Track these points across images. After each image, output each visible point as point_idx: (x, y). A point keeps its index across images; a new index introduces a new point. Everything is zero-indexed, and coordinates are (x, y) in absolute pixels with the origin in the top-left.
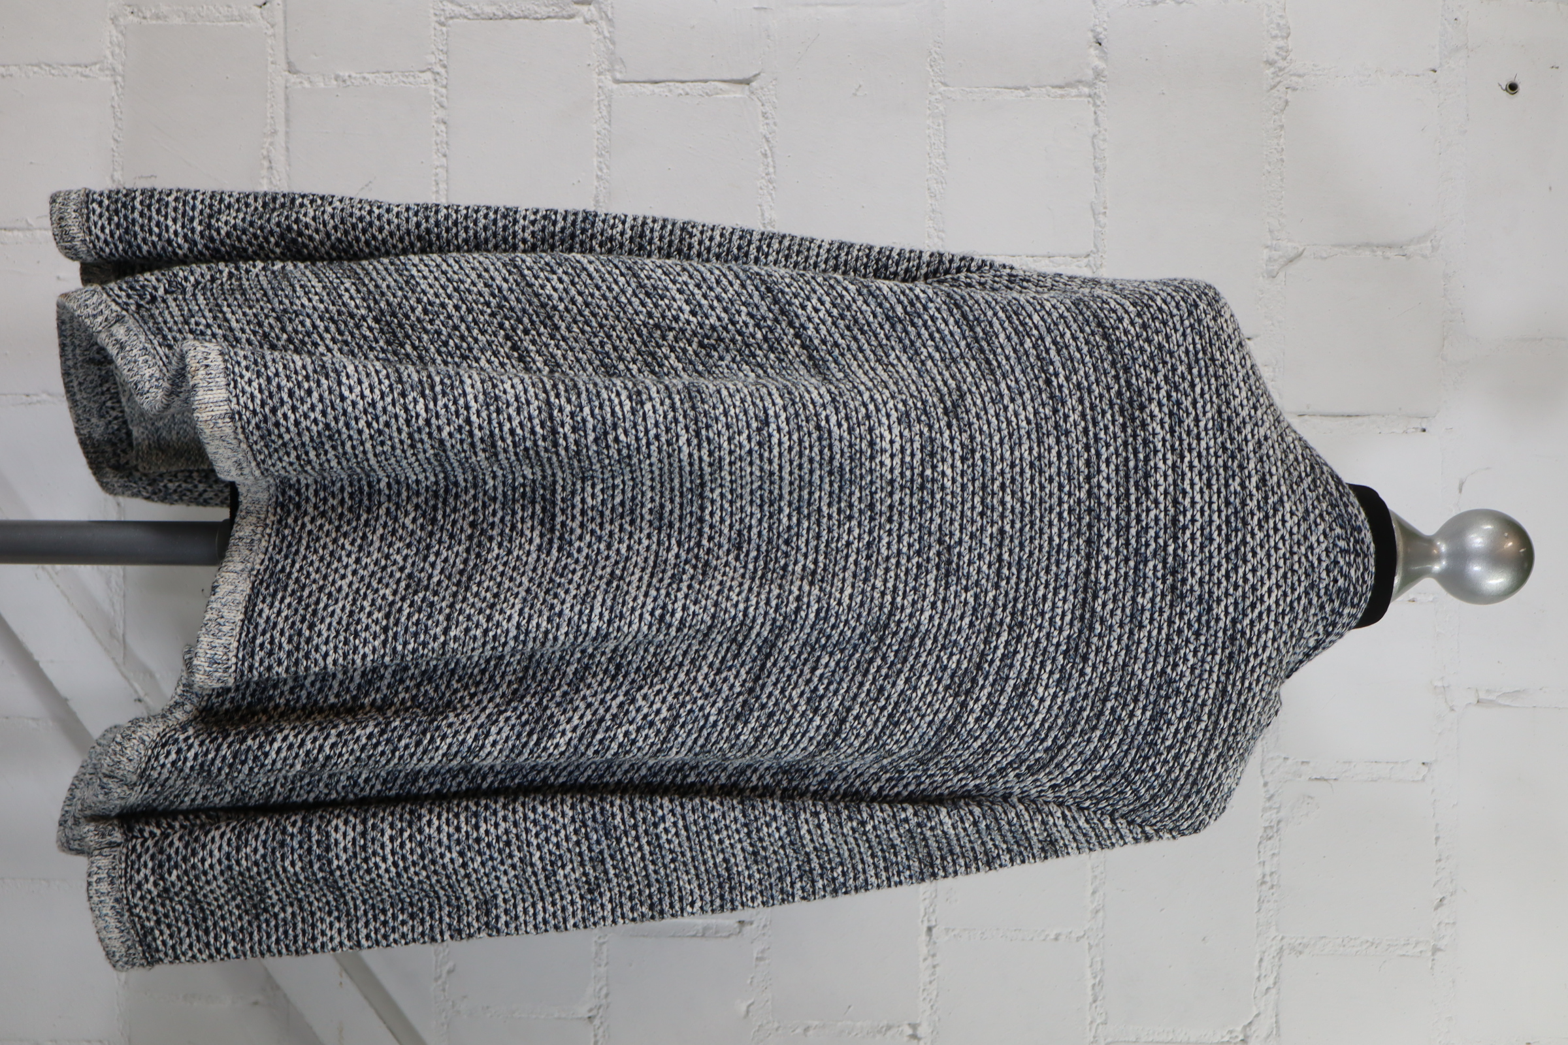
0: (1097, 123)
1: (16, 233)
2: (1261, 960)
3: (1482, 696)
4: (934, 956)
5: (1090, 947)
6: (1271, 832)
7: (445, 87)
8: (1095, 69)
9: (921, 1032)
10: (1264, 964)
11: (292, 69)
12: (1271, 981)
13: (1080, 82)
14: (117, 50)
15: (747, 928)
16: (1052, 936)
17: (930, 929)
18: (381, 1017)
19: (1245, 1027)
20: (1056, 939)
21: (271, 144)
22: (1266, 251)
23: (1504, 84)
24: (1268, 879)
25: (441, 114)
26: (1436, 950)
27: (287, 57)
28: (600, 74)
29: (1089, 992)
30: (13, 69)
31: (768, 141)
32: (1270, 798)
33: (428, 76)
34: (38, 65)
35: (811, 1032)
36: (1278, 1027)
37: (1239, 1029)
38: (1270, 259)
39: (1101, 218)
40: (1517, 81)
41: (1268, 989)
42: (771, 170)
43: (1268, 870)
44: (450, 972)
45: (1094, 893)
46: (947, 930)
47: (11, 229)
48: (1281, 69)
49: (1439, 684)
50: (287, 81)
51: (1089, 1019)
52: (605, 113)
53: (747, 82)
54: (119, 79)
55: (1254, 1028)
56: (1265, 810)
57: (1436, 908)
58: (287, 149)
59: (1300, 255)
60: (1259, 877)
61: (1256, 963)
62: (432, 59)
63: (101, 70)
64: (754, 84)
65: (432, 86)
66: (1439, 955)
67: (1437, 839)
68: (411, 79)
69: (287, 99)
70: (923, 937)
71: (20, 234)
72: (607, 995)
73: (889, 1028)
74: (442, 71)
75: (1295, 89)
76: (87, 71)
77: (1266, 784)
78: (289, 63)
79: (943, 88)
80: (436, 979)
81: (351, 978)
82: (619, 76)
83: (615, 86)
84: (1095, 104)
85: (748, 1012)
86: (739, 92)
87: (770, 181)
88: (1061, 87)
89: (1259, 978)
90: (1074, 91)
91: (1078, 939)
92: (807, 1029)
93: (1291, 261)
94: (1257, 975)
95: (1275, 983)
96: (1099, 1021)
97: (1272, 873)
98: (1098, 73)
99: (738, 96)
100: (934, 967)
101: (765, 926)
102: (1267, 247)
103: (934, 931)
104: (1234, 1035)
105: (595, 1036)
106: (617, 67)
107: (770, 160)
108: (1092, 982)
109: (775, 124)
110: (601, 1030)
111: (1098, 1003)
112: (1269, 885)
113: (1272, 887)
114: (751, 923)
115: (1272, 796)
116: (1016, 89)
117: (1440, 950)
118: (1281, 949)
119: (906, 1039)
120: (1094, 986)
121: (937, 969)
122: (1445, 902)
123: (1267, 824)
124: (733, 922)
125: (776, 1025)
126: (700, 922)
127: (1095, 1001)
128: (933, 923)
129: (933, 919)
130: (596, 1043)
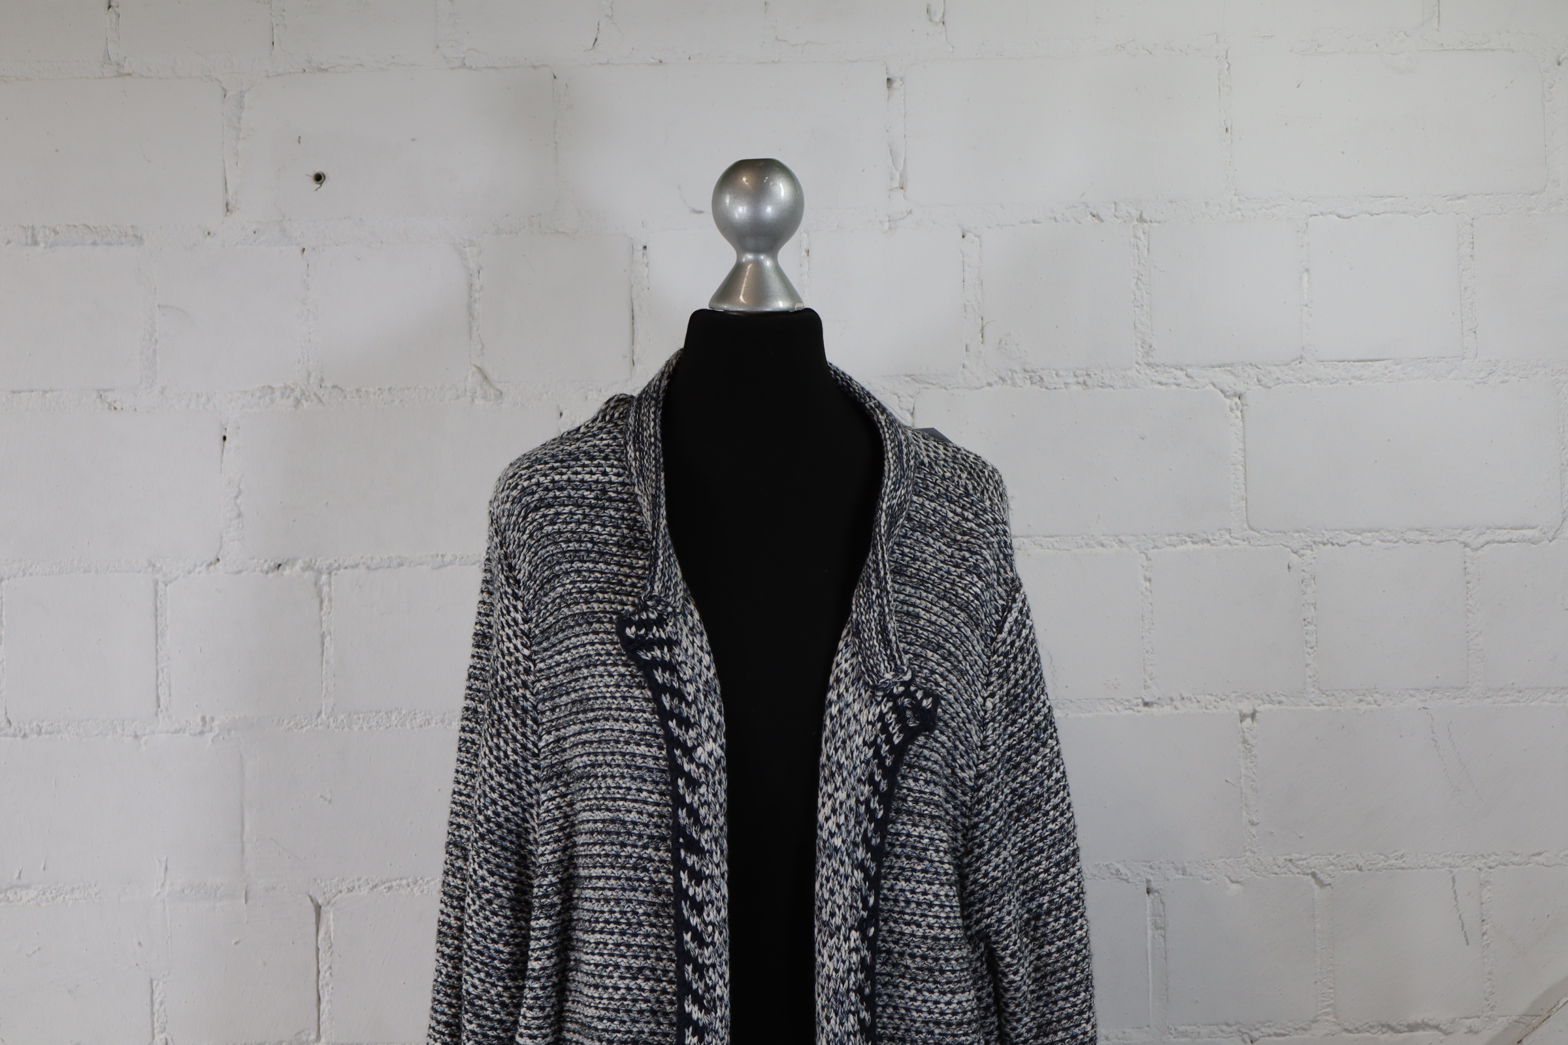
0: (357, 566)
2: (1160, 383)
3: (896, 184)
4: (1172, 700)
5: (1155, 547)
6: (1036, 378)
8: (304, 569)
9: (1247, 708)
10: (1164, 380)
12: (1179, 374)
13: (316, 583)
15: (1154, 885)
16: (1148, 584)
17: (1146, 704)
19: (1226, 396)
20: (1150, 580)
22: (477, 402)
23: (316, 185)
24: (1081, 380)
26: (1141, 219)
29: (1199, 547)
31: (376, 886)
32: (1003, 380)
35: (1255, 819)
36: (1224, 365)
37: (1228, 402)
38: (485, 397)
39: (448, 559)
40: (312, 173)
41: (1187, 375)
42: (404, 882)
43: (1072, 380)
45: (1102, 545)
46: (1146, 687)
48: (303, 393)
49: (887, 225)
51: (1227, 546)
53: (318, 909)
55: (1226, 388)
56: (1014, 384)
57: (1102, 221)
59: (479, 369)
60: (1080, 388)
61: (1163, 388)
64: (320, 902)
66: (1145, 216)
67: (1034, 222)
70: (1154, 710)
72: (1227, 1024)
73: (1245, 741)
75: (322, 380)
77: (990, 384)
79: (323, 716)
82: (313, 1037)
83: (323, 1040)
84: (338, 568)
85: (1237, 882)
86: (329, 916)
87: (416, 882)
88: (322, 602)
89: (1178, 385)
90: (326, 589)
91: (1148, 559)
92: (1253, 824)
93: (486, 378)
94: (1174, 387)
95: (1182, 370)
96: (1228, 537)
97: (1075, 376)
98: (308, 567)
99: (331, 917)
100: (1183, 699)
101: (1151, 867)
102: (473, 400)
103: (1147, 700)
104: (1234, 407)
105: (1269, 1035)
106: (304, 1038)
107: (394, 884)
108: (1190, 544)
109: (359, 879)
110: (1263, 1029)
111: (1210, 538)
112: (1086, 378)
113: (1089, 375)
114: (1148, 881)
115: (1001, 378)
116: (323, 644)
117: (1141, 216)
118: (1148, 364)
119: (1255, 724)
120: (1193, 543)
121: (1185, 695)
122: (1095, 212)
123: (1029, 382)
124: (1148, 899)
125: (1248, 853)
126: (1150, 932)
127: (1209, 541)
128: (1140, 701)
129: (1135, 701)
130: (1277, 1035)
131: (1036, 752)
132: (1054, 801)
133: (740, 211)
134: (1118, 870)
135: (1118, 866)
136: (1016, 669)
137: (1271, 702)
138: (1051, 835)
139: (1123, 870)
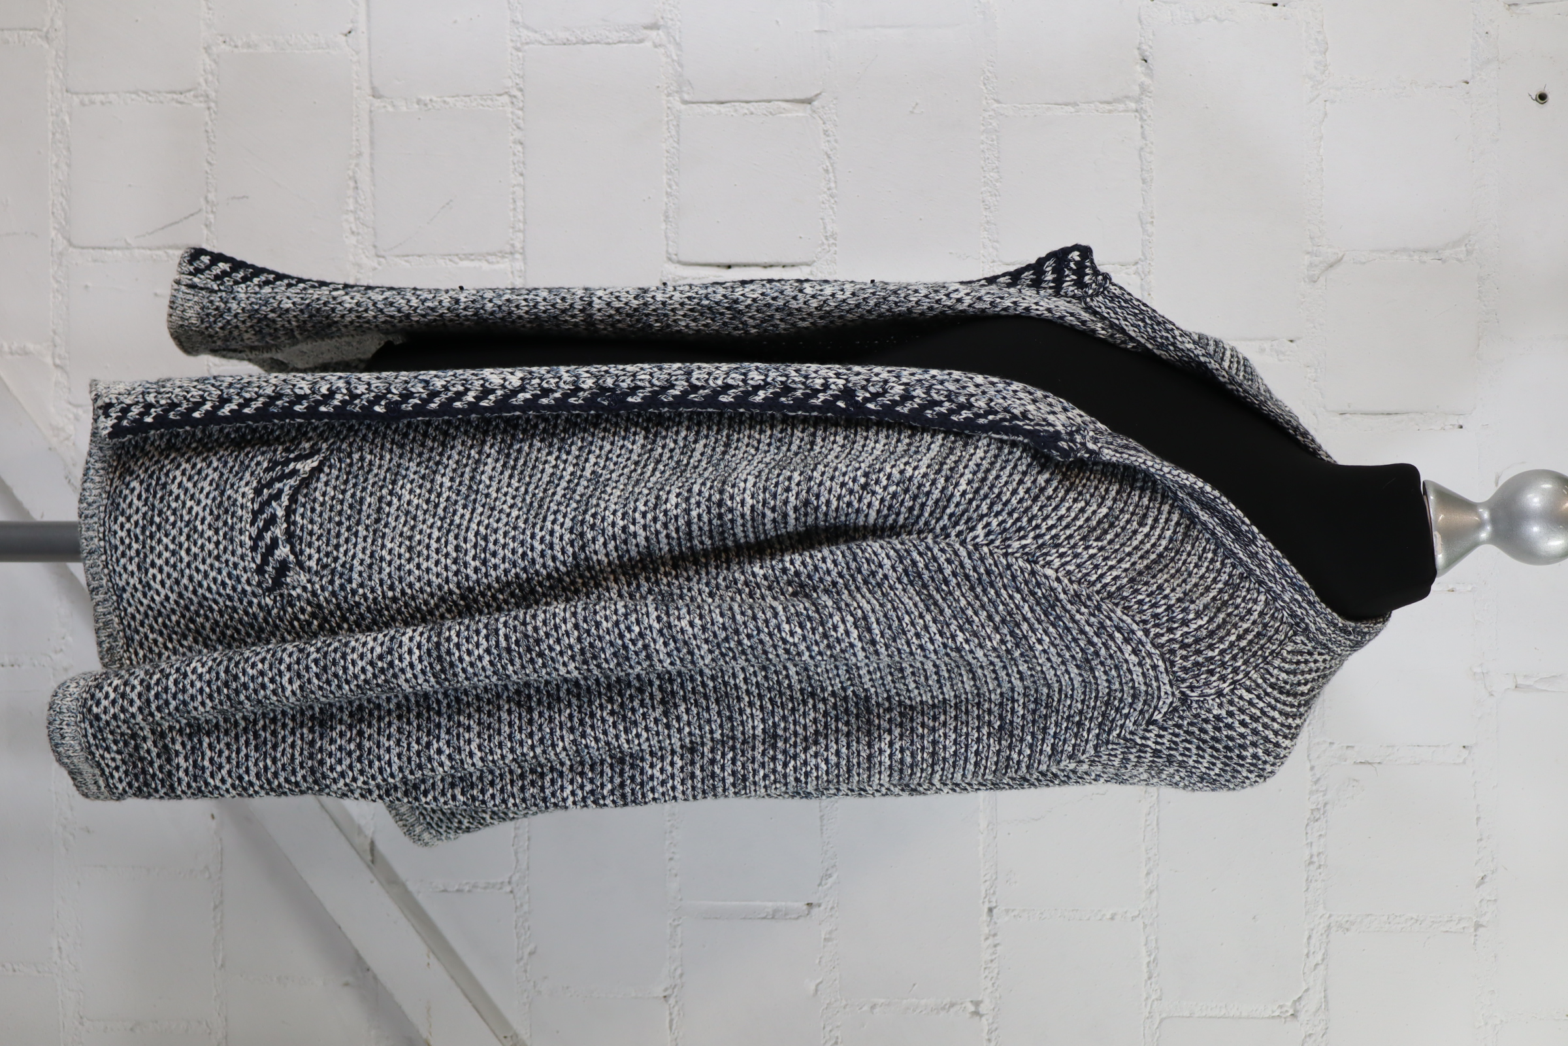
0: (1144, 137)
1: (115, 252)
2: (1310, 937)
3: (1520, 681)
4: (995, 935)
5: (1145, 926)
6: (1318, 814)
7: (521, 109)
8: (1142, 86)
9: (983, 1009)
10: (1313, 941)
11: (376, 94)
12: (1319, 958)
13: (1127, 97)
14: (210, 78)
15: (815, 910)
16: (1108, 916)
17: (990, 910)
18: (467, 996)
19: (1295, 1002)
20: (1112, 918)
21: (357, 165)
22: (1307, 257)
23: (1534, 94)
24: (1315, 859)
25: (518, 135)
26: (1478, 926)
27: (371, 82)
28: (669, 95)
29: (1145, 969)
30: (112, 97)
31: (829, 157)
32: (1316, 782)
33: (506, 99)
34: (136, 93)
35: (877, 1010)
36: (1326, 1002)
37: (1289, 1004)
38: (1311, 265)
39: (1149, 227)
40: (1547, 91)
41: (1317, 965)
42: (833, 185)
43: (1315, 850)
44: (531, 954)
45: (1148, 874)
46: (1007, 911)
47: (111, 249)
48: (1320, 83)
49: (1479, 670)
50: (371, 105)
51: (1145, 995)
52: (673, 133)
53: (809, 101)
54: (212, 105)
55: (1303, 1002)
56: (1311, 793)
57: (1478, 886)
58: (372, 170)
59: (1340, 260)
60: (1307, 857)
61: (1305, 940)
62: (509, 83)
63: (196, 96)
64: (815, 103)
65: (509, 109)
66: (1481, 930)
67: (1478, 819)
68: (489, 102)
69: (371, 122)
70: (985, 917)
71: (119, 253)
72: (681, 975)
73: (952, 1005)
74: (518, 94)
75: (1333, 102)
76: (182, 98)
77: (1312, 768)
78: (373, 88)
79: (996, 105)
80: (518, 961)
81: (438, 959)
82: (686, 97)
83: (683, 107)
84: (1142, 119)
85: (816, 990)
86: (801, 112)
87: (832, 196)
88: (1109, 103)
89: (1307, 955)
90: (1121, 107)
91: (1133, 918)
92: (873, 1007)
93: (1331, 266)
94: (1306, 951)
95: (1323, 960)
96: (1154, 997)
97: (1319, 854)
98: (1143, 89)
99: (800, 114)
100: (995, 946)
101: (832, 908)
102: (1308, 253)
103: (995, 911)
104: (1284, 1009)
105: (671, 1014)
106: (685, 89)
107: (831, 175)
108: (1147, 959)
109: (836, 141)
110: (676, 1008)
111: (1153, 980)
112: (1316, 865)
113: (1320, 867)
114: (819, 905)
115: (1319, 780)
116: (1066, 104)
117: (1482, 926)
118: (1329, 926)
119: (968, 1015)
120: (1149, 963)
121: (998, 948)
122: (1486, 880)
123: (1314, 807)
124: (801, 905)
125: (844, 1003)
126: (770, 904)
127: (1150, 978)
128: (994, 904)
129: (994, 899)
130: (671, 1021)
134: (830, 876)
135: (835, 876)
137: (990, 1032)
139: (830, 881)
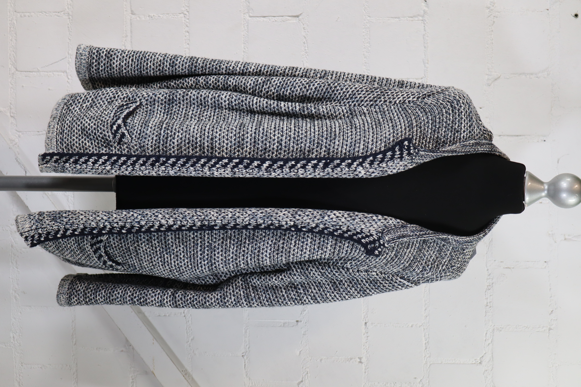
0: (425, 30)
1: (34, 73)
2: (486, 334)
3: (567, 237)
4: (367, 333)
5: (424, 329)
6: (490, 287)
7: (188, 19)
9: (363, 360)
10: (487, 335)
11: (133, 13)
12: (490, 341)
13: (419, 15)
14: (70, 7)
15: (299, 323)
16: (410, 326)
17: (366, 323)
18: (168, 355)
19: (481, 358)
20: (412, 326)
21: (126, 40)
23: (573, 14)
24: (489, 304)
25: (187, 29)
26: (550, 329)
27: (131, 8)
28: (244, 14)
29: (424, 345)
30: (33, 14)
31: (305, 38)
32: (489, 275)
33: (182, 15)
34: (41, 12)
35: (323, 361)
36: (493, 358)
37: (479, 359)
38: (488, 79)
39: (427, 65)
40: (578, 13)
41: (489, 344)
42: (306, 48)
43: (489, 301)
44: (192, 340)
45: (425, 310)
46: (372, 324)
47: (32, 72)
48: (492, 10)
49: (551, 233)
50: (131, 17)
51: (424, 356)
52: (246, 28)
53: (298, 16)
54: (71, 17)
55: (484, 358)
56: (487, 279)
57: (550, 314)
58: (131, 42)
59: (499, 77)
60: (486, 303)
61: (485, 335)
62: (183, 9)
63: (64, 14)
64: (300, 17)
65: (184, 19)
66: (551, 331)
67: (550, 289)
68: (176, 16)
69: (131, 24)
70: (364, 326)
71: (35, 73)
72: (249, 347)
73: (351, 359)
74: (187, 13)
75: (497, 17)
76: (59, 14)
77: (488, 270)
78: (132, 11)
79: (369, 18)
80: (187, 342)
81: (157, 341)
82: (251, 15)
83: (250, 18)
84: (424, 23)
85: (300, 353)
86: (295, 20)
87: (306, 53)
88: (412, 17)
89: (486, 340)
90: (416, 19)
91: (420, 326)
92: (321, 360)
93: (496, 80)
94: (485, 339)
95: (491, 342)
96: (427, 356)
97: (490, 302)
98: (425, 12)
99: (294, 21)
100: (367, 337)
101: (306, 323)
102: (487, 75)
103: (367, 324)
104: (477, 361)
105: (245, 362)
106: (250, 11)
107: (306, 45)
108: (425, 342)
109: (308, 32)
110: (247, 360)
111: (427, 350)
112: (489, 306)
113: (490, 307)
114: (301, 321)
115: (490, 274)
116: (396, 18)
117: (551, 329)
118: (494, 329)
119: (357, 363)
120: (425, 343)
121: (369, 338)
122: (553, 312)
123: (488, 284)
124: (294, 321)
125: (310, 358)
126: (282, 321)
128: (367, 321)
129: (367, 319)
130: (245, 365)
131: (356, 290)
132: (337, 296)
133: (564, 184)
134: (305, 311)
135: (307, 311)
136: (386, 284)
137: (365, 369)
138: (325, 294)
